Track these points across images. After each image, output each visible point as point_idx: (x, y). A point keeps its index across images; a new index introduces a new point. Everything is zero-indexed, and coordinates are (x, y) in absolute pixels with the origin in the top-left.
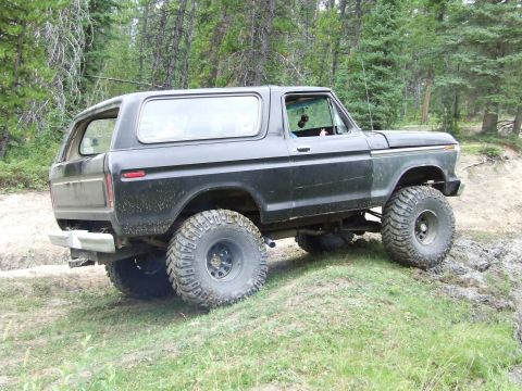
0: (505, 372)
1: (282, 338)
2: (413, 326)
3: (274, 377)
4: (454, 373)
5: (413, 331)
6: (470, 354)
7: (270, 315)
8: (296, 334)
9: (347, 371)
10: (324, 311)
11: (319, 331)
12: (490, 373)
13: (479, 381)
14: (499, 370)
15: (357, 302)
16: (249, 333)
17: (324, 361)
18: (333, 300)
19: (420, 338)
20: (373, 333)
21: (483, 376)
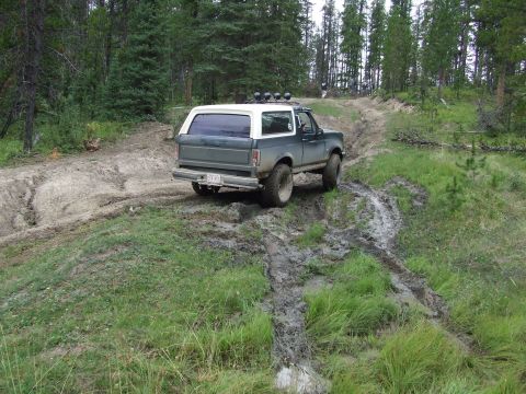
0: (258, 304)
1: (67, 304)
2: (183, 277)
3: (60, 340)
4: (216, 312)
5: (182, 281)
6: (229, 293)
7: (57, 285)
8: (79, 299)
9: (125, 325)
10: (104, 274)
11: (101, 293)
12: (245, 306)
13: (237, 315)
14: (253, 302)
15: (133, 263)
16: (38, 304)
17: (105, 319)
18: (112, 264)
19: (188, 286)
20: (147, 288)
21: (240, 310)
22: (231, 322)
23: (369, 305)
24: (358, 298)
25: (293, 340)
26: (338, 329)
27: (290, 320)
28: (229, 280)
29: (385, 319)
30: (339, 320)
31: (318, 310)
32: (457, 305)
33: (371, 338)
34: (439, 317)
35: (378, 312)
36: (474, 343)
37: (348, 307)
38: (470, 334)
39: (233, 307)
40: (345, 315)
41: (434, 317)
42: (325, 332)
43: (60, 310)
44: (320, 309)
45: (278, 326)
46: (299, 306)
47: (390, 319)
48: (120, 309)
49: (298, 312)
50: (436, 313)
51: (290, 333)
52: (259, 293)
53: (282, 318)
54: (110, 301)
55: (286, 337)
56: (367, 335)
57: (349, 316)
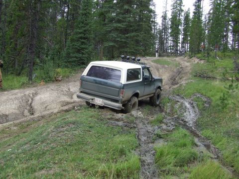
0: (133, 151)
1: (47, 150)
2: (99, 139)
3: (44, 167)
4: (114, 155)
5: (99, 141)
6: (120, 146)
7: (42, 142)
8: (53, 148)
9: (73, 160)
10: (64, 137)
11: (62, 146)
12: (127, 152)
13: (124, 156)
14: (131, 151)
15: (76, 132)
16: (34, 150)
17: (64, 158)
18: (67, 133)
19: (101, 143)
20: (83, 144)
21: (125, 154)
22: (121, 160)
23: (185, 152)
24: (179, 149)
25: (149, 168)
26: (171, 163)
27: (148, 159)
28: (120, 140)
29: (192, 159)
30: (171, 159)
31: (161, 155)
32: (226, 153)
33: (186, 168)
34: (217, 158)
35: (189, 156)
36: (235, 171)
37: (175, 153)
38: (232, 166)
39: (122, 153)
40: (173, 157)
41: (215, 158)
42: (164, 165)
43: (44, 153)
44: (162, 154)
45: (143, 162)
46: (152, 152)
47: (194, 159)
48: (71, 153)
49: (152, 155)
50: (216, 157)
51: (148, 165)
52: (134, 146)
53: (144, 158)
54: (66, 149)
55: (146, 167)
56: (184, 166)
57: (175, 157)
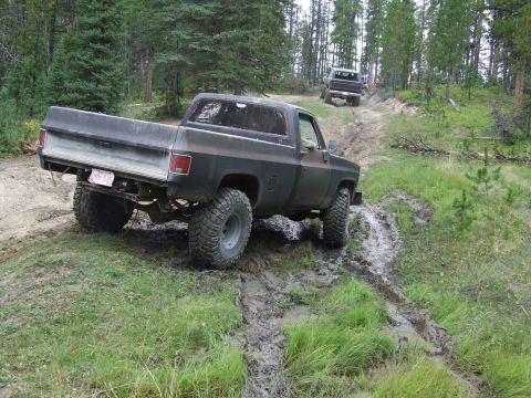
0: (227, 338)
2: (137, 305)
4: (177, 347)
5: (137, 311)
6: (193, 325)
8: (11, 330)
9: (65, 362)
10: (43, 302)
11: (38, 324)
12: (212, 339)
13: (205, 349)
14: (222, 336)
15: (78, 288)
17: (42, 354)
19: (143, 316)
20: (95, 318)
21: (205, 345)
22: (194, 359)
23: (360, 339)
24: (348, 331)
25: (269, 380)
26: (324, 367)
27: (266, 356)
28: (193, 310)
29: (379, 356)
30: (325, 357)
31: (299, 346)
32: (464, 340)
33: (362, 378)
34: (441, 354)
35: (371, 348)
36: (484, 384)
37: (335, 342)
38: (478, 373)
39: (198, 340)
40: (330, 352)
41: (436, 354)
42: (306, 371)
44: (301, 345)
45: (252, 364)
46: (277, 341)
47: (385, 356)
48: (60, 342)
49: (276, 348)
50: (439, 350)
51: (266, 372)
52: (229, 325)
53: (256, 355)
54: (49, 333)
55: (261, 377)
56: (357, 374)
57: (336, 352)
